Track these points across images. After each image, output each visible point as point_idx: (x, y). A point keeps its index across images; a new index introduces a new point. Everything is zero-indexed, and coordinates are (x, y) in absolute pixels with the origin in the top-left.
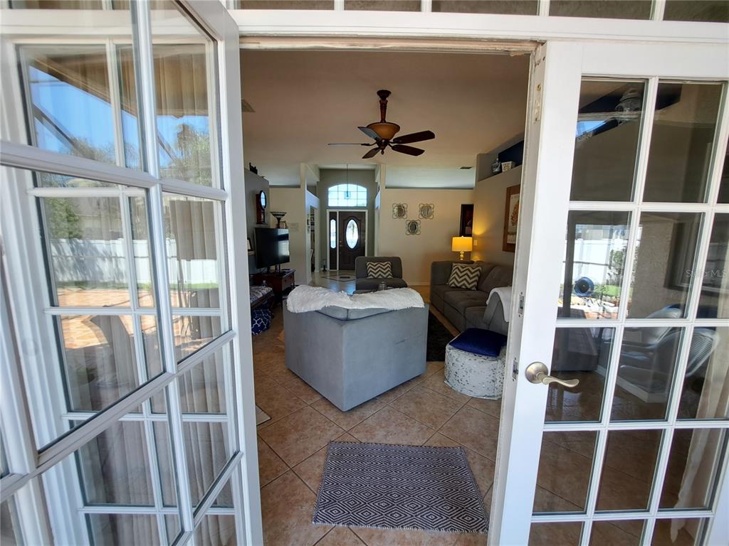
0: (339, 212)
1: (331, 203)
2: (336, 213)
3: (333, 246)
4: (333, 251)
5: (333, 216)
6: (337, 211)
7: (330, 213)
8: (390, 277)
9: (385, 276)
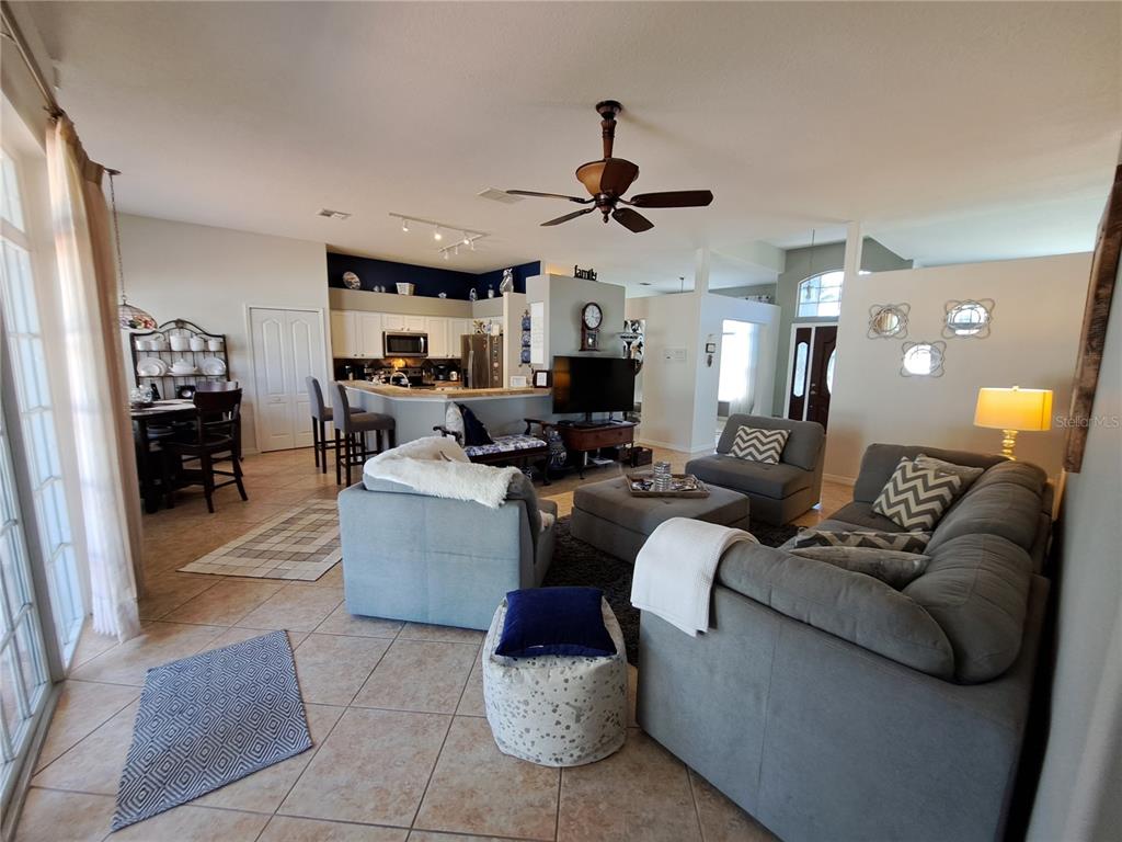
0: (817, 328)
1: (803, 312)
2: (810, 329)
3: (798, 392)
4: (796, 403)
5: (803, 335)
6: (813, 326)
7: (799, 330)
8: (770, 461)
9: (760, 457)
